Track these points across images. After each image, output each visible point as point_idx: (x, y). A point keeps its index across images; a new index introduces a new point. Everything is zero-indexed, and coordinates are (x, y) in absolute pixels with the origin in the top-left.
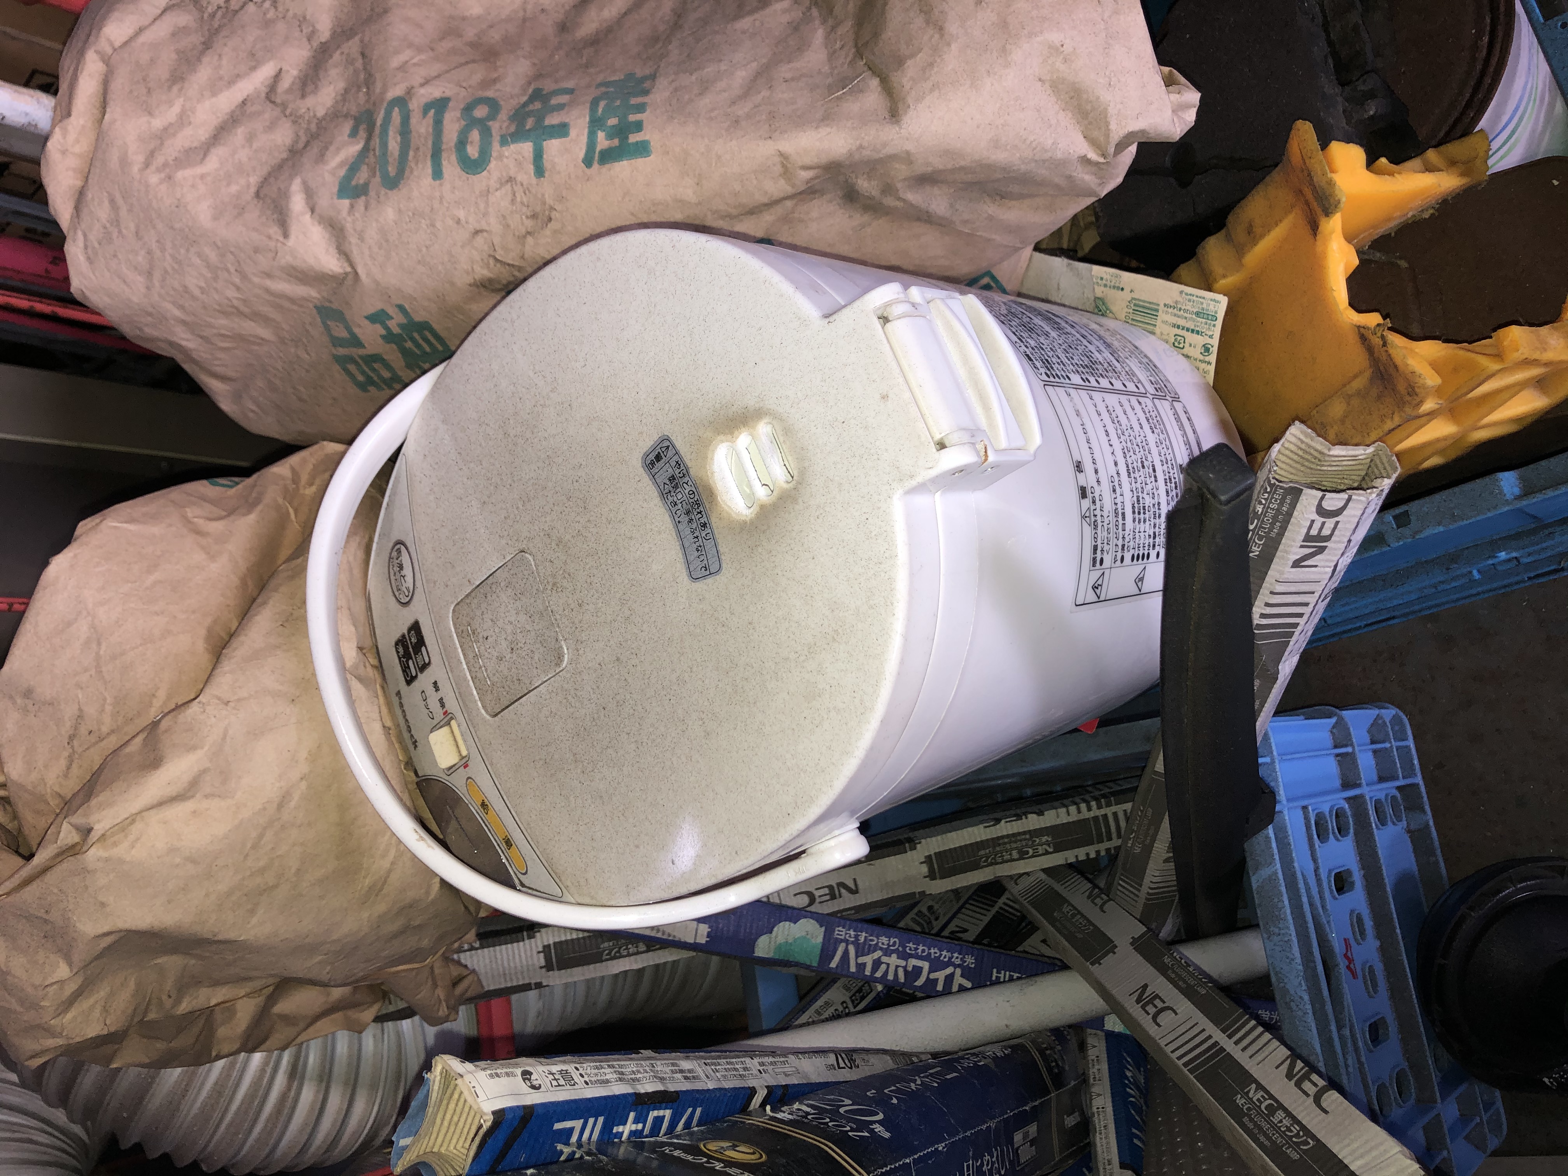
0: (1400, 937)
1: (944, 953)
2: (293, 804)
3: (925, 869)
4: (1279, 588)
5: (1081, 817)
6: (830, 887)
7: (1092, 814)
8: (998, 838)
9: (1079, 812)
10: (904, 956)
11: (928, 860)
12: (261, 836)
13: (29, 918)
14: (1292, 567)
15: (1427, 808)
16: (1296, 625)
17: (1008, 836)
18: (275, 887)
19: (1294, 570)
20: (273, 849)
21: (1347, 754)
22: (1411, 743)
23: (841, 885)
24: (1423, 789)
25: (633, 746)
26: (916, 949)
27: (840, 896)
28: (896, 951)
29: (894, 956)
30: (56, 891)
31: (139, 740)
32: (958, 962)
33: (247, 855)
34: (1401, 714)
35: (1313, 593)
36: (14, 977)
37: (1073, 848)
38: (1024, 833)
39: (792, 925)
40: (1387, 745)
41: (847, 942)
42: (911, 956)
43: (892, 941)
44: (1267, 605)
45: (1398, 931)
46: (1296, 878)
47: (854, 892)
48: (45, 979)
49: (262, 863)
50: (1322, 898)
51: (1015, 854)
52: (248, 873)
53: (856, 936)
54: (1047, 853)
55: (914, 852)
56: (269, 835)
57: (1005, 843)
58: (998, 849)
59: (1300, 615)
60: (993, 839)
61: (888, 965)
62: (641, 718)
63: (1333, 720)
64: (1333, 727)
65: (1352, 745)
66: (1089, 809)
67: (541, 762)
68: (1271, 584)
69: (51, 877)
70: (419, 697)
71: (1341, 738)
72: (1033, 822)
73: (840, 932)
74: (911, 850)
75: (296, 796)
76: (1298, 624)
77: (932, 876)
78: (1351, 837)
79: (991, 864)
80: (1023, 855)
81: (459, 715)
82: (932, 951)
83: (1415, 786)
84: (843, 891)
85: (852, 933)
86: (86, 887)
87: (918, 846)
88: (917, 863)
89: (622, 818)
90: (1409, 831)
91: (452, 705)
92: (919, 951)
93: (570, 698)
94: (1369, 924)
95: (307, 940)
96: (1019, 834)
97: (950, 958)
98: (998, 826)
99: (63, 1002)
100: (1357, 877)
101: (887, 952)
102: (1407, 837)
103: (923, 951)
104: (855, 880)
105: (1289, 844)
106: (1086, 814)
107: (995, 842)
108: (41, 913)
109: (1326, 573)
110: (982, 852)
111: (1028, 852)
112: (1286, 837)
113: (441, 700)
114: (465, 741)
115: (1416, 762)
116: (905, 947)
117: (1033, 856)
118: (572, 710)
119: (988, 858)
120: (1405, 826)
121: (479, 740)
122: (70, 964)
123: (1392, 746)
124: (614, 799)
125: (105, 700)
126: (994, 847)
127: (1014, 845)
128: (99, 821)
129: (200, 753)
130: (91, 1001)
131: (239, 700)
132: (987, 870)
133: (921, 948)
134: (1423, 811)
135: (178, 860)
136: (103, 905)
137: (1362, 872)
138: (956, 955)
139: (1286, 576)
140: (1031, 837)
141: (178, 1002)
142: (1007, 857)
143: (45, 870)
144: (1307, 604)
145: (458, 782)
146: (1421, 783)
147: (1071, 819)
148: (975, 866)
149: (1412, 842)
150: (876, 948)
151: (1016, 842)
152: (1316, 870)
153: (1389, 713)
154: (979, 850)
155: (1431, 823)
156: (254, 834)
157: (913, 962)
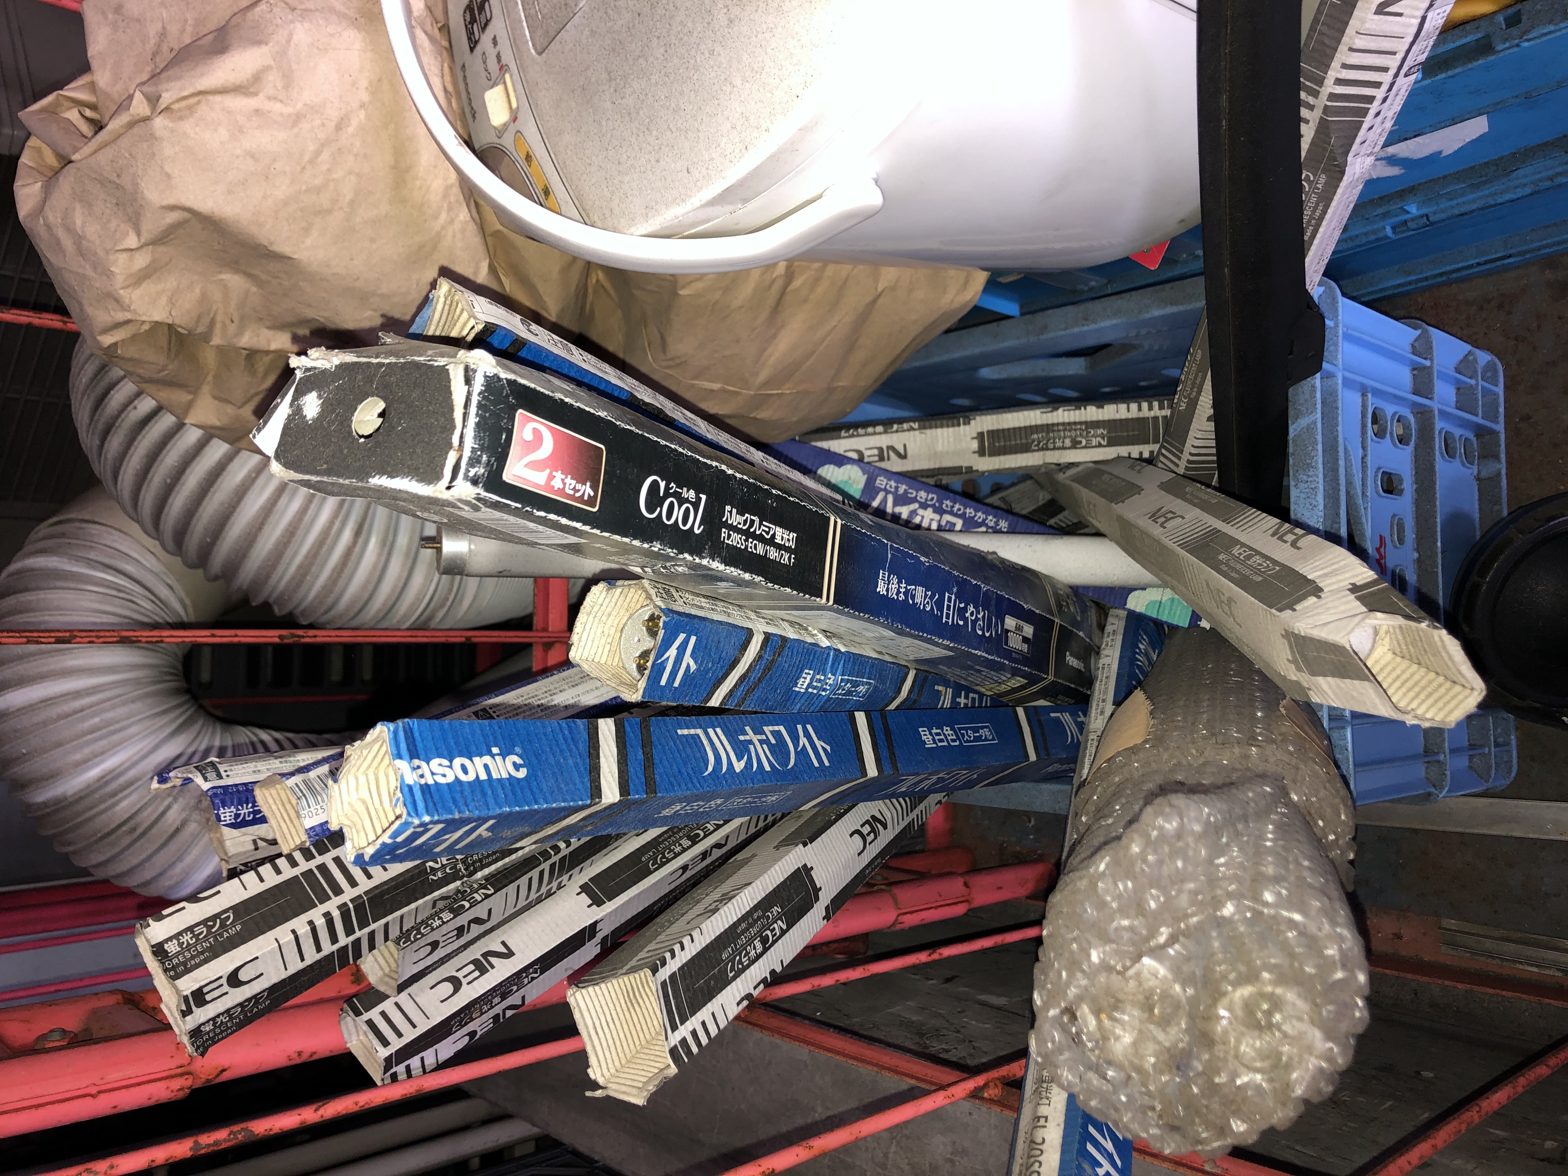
0: (1439, 550)
1: (979, 514)
2: (350, 130)
3: (975, 445)
4: (1360, 43)
5: (1141, 415)
6: (881, 449)
7: (1152, 414)
8: (1053, 425)
9: (1140, 409)
10: (939, 511)
11: (980, 436)
12: (318, 153)
13: (103, 182)
14: (1375, 13)
15: (1503, 456)
16: (1370, 99)
17: (1063, 424)
18: (329, 211)
19: (1377, 17)
20: (329, 170)
21: (1425, 368)
22: (1500, 390)
23: (891, 448)
24: (1502, 437)
25: (662, 50)
26: (953, 507)
27: (889, 459)
28: (933, 506)
29: (930, 510)
30: (127, 155)
31: (211, 37)
32: (992, 524)
33: (304, 168)
34: (1496, 360)
35: (1394, 53)
36: (89, 241)
37: (1127, 444)
38: (1081, 423)
39: (836, 468)
40: (1473, 382)
41: (887, 492)
42: (945, 512)
43: (930, 496)
44: (1345, 66)
45: (1439, 544)
46: (1337, 442)
47: (903, 456)
48: (115, 244)
49: (317, 181)
50: (1364, 485)
51: (1068, 442)
52: (304, 188)
53: (897, 488)
54: (1100, 445)
55: (967, 427)
56: (325, 156)
57: (1059, 431)
58: (1051, 435)
59: (1377, 85)
60: (1048, 425)
61: (923, 517)
62: (672, 17)
63: (1418, 332)
64: (1416, 340)
65: (1431, 360)
66: (1151, 408)
67: (580, 90)
68: (1351, 38)
69: (124, 142)
70: (479, 61)
71: (1423, 348)
72: (1091, 413)
73: (881, 481)
74: (964, 424)
75: (354, 123)
76: (1374, 97)
77: (981, 452)
78: (1410, 449)
79: (1043, 449)
80: (1075, 445)
81: (513, 66)
82: (968, 511)
83: (1493, 433)
84: (891, 454)
85: (893, 484)
86: (154, 154)
87: (972, 422)
88: (969, 439)
89: (647, 132)
90: (1478, 479)
91: (508, 57)
92: (955, 509)
93: (610, 11)
94: (1410, 535)
95: (357, 284)
96: (1075, 423)
97: (984, 520)
98: (1055, 413)
99: (131, 275)
100: (1408, 485)
101: (924, 506)
102: (1475, 484)
103: (959, 510)
104: (905, 446)
105: (1337, 408)
106: (1146, 412)
107: (1048, 428)
108: (114, 178)
109: (1411, 25)
110: (1035, 436)
111: (1081, 442)
112: (1335, 401)
113: (499, 57)
114: (515, 91)
115: (1502, 410)
116: (941, 504)
117: (1085, 447)
118: (609, 24)
119: (1039, 442)
120: (1476, 472)
121: (527, 82)
122: (139, 235)
123: (1477, 384)
124: (641, 112)
125: (186, 21)
126: (1048, 433)
127: (1068, 433)
128: (167, 90)
129: (264, 50)
130: (159, 287)
131: (305, 10)
132: (1036, 454)
133: (957, 506)
134: (1499, 461)
135: (238, 152)
136: (168, 176)
137: (1415, 487)
138: (990, 518)
139: (1367, 25)
140: (1086, 429)
141: (240, 333)
142: (1059, 444)
143: (118, 137)
144: (1385, 70)
145: (507, 142)
146: (1503, 431)
147: (1130, 416)
148: (1025, 449)
149: (1479, 490)
150: (914, 500)
151: (1070, 431)
152: (1364, 458)
153: (1483, 357)
154: (1032, 433)
155: (1504, 472)
156: (312, 147)
157: (947, 518)
